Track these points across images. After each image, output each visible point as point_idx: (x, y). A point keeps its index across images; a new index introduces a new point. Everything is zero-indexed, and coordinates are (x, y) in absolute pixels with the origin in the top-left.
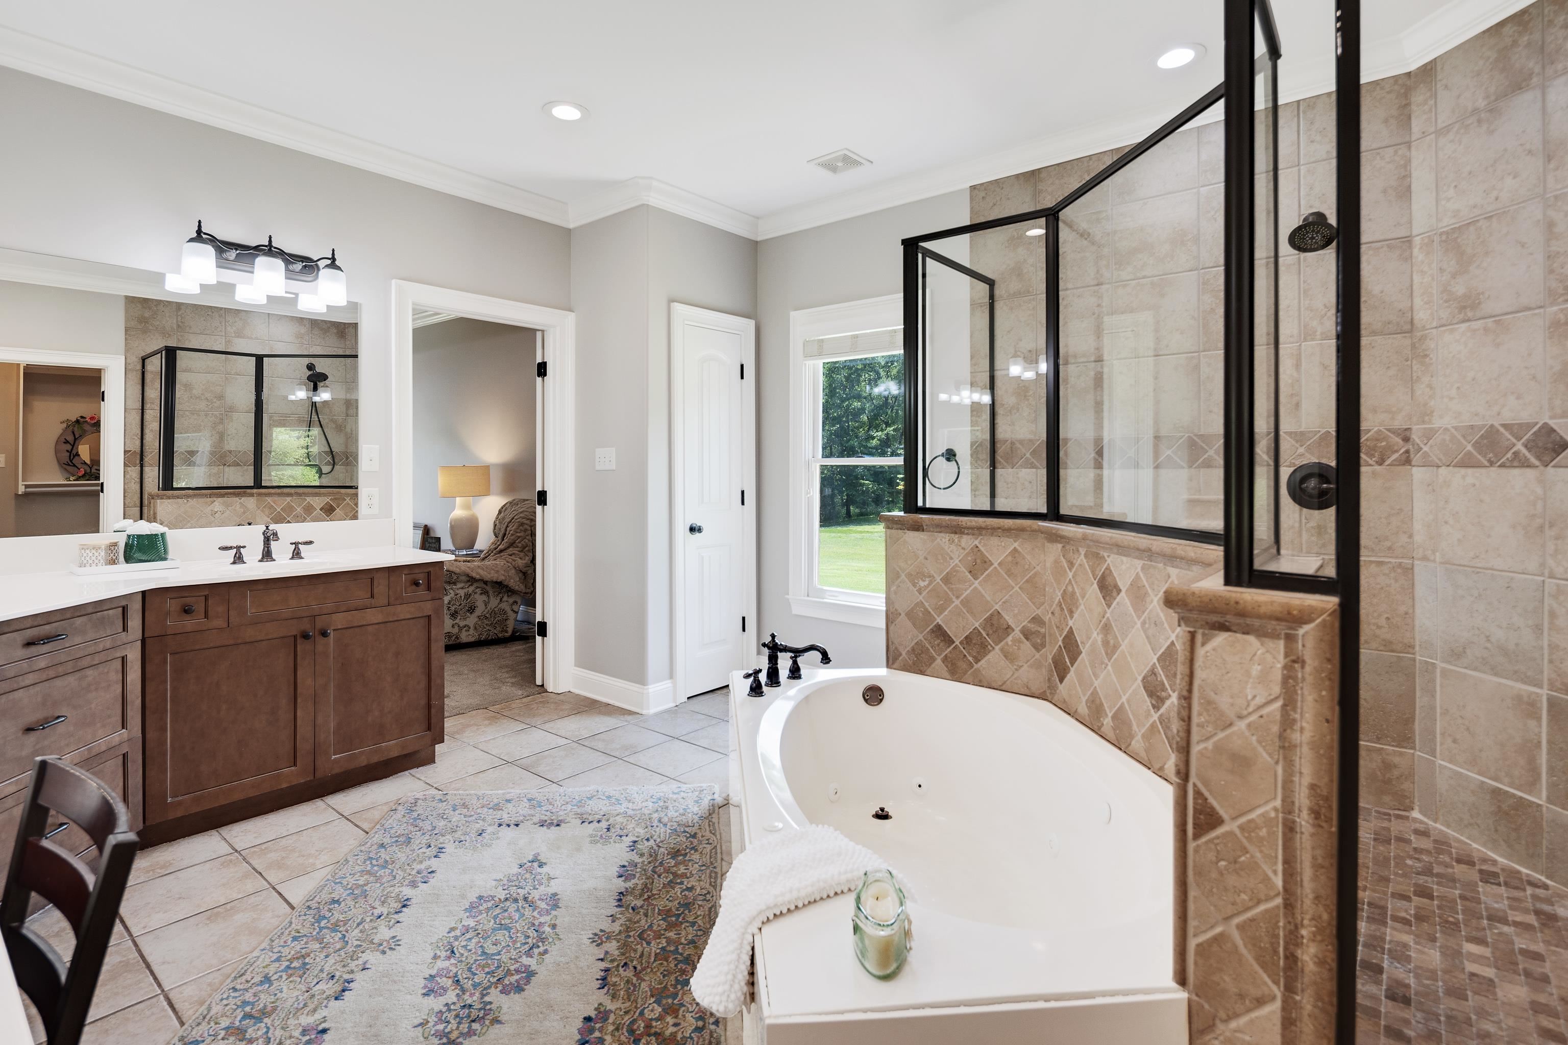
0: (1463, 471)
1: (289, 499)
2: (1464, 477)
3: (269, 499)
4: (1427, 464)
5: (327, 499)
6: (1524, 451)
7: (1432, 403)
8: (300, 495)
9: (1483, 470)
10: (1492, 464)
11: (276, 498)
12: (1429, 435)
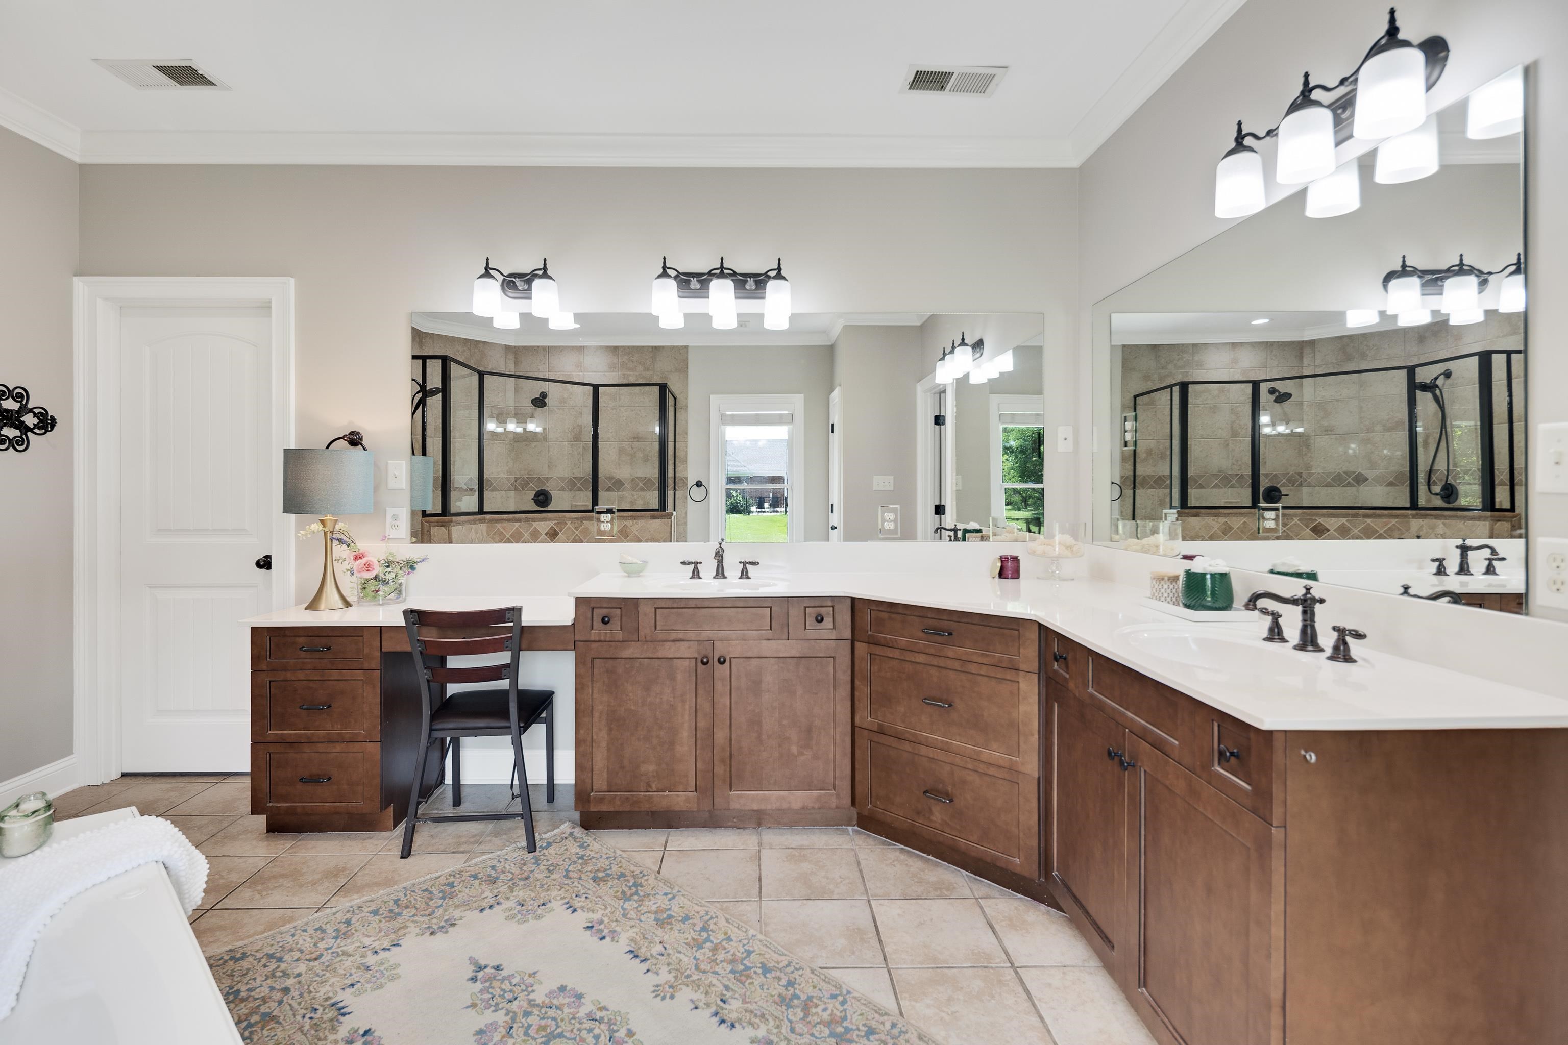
0: (1326, 488)
1: (517, 524)
2: (1327, 490)
3: (498, 525)
4: (1309, 485)
5: (551, 524)
6: (1352, 481)
7: (1312, 463)
8: (527, 520)
9: (1335, 488)
10: (1339, 485)
11: (505, 524)
12: (1310, 475)
